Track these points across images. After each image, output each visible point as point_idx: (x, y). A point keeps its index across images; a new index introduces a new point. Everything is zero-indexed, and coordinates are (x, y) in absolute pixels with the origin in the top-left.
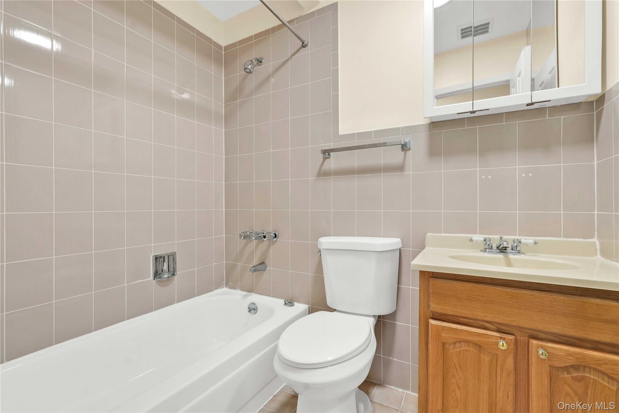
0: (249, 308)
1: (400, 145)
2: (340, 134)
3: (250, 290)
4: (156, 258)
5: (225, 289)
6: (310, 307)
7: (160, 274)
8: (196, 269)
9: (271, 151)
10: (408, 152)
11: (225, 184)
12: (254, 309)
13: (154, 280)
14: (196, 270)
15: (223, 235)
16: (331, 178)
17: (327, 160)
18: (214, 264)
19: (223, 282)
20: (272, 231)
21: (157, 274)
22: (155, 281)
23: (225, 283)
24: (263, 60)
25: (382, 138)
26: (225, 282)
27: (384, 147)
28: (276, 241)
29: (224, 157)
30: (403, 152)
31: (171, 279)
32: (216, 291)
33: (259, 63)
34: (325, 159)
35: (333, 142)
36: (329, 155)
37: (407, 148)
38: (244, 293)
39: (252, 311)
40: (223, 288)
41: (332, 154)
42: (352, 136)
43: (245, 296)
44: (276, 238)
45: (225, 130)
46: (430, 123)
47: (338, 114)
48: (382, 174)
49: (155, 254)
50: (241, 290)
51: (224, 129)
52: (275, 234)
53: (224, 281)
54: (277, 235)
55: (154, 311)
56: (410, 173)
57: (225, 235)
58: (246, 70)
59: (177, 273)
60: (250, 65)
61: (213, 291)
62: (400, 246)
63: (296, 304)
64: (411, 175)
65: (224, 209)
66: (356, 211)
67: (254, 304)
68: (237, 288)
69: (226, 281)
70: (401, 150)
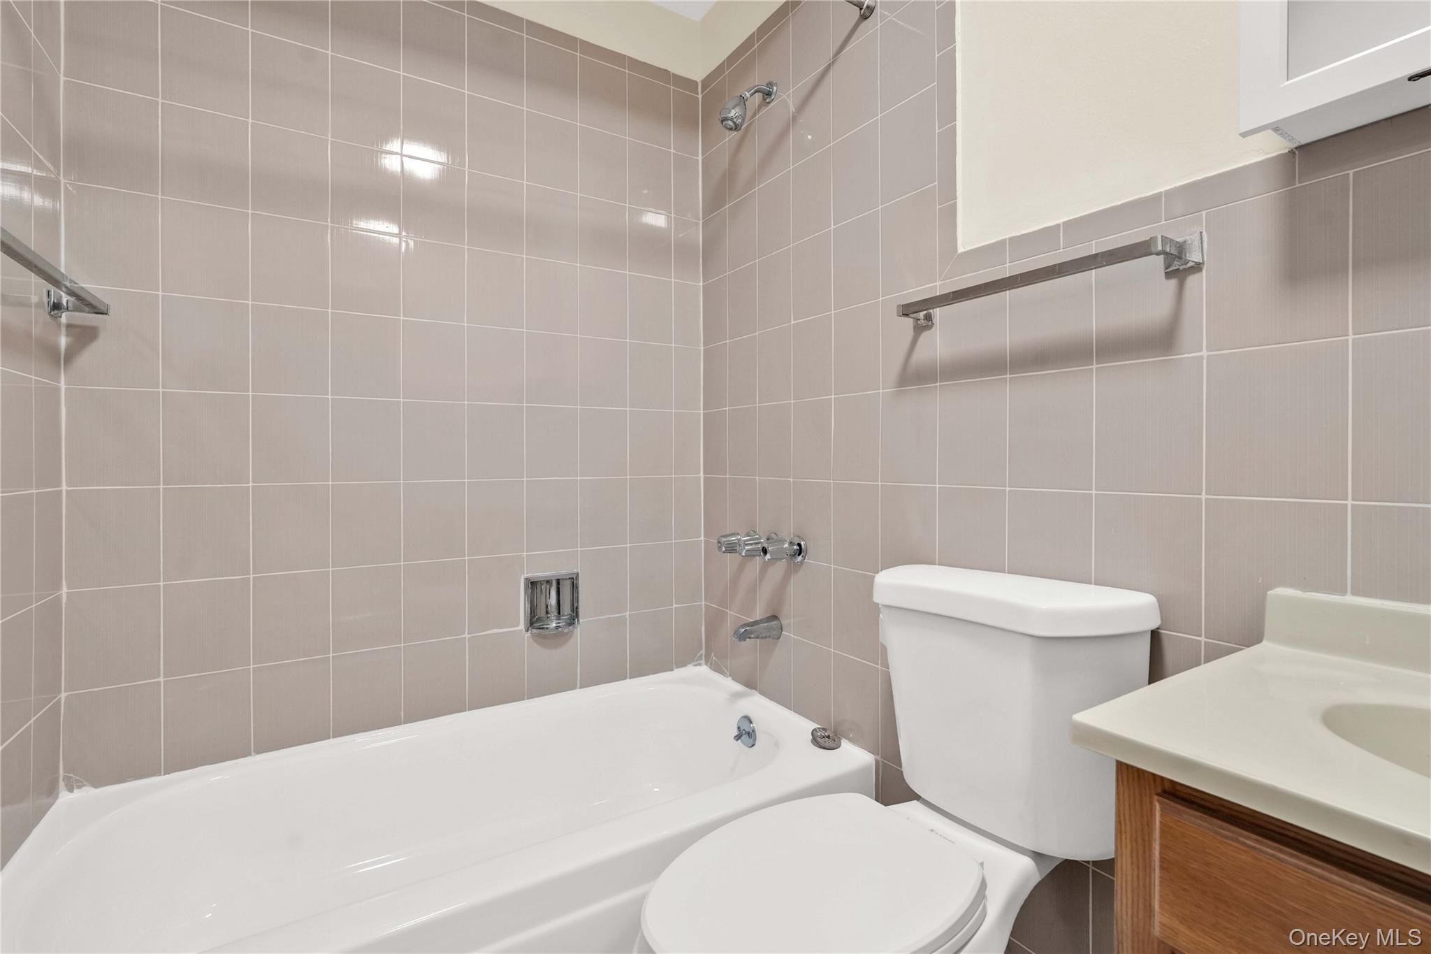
0: (739, 728)
1: (1162, 257)
2: (961, 250)
3: (751, 684)
4: (533, 585)
5: (704, 670)
6: (881, 764)
7: (539, 620)
8: (627, 614)
9: (793, 322)
10: (1192, 280)
11: (704, 413)
12: (749, 734)
13: (527, 631)
14: (628, 617)
15: (701, 537)
16: (936, 387)
17: (925, 336)
18: (675, 606)
19: (700, 651)
20: (794, 537)
21: (534, 621)
22: (529, 634)
23: (704, 654)
24: (775, 88)
25: (1093, 242)
26: (703, 651)
27: (1097, 270)
28: (802, 562)
29: (702, 348)
30: (1173, 283)
31: (568, 633)
32: (679, 673)
33: (766, 97)
34: (919, 329)
35: (940, 277)
36: (928, 318)
37: (1186, 264)
38: (738, 687)
39: (745, 737)
40: (700, 665)
41: (937, 313)
42: (995, 250)
43: (736, 696)
44: (801, 556)
45: (704, 281)
46: (1292, 152)
47: (955, 191)
48: (1094, 367)
49: (529, 575)
50: (733, 679)
51: (702, 282)
52: (799, 545)
53: (702, 649)
54: (803, 546)
55: (528, 699)
56: (1202, 357)
57: (705, 537)
58: (724, 123)
59: (581, 621)
60: (733, 109)
61: (672, 670)
62: (1154, 623)
63: (845, 744)
64: (1205, 361)
65: (702, 474)
66: (1008, 489)
67: (751, 722)
68: (726, 671)
69: (706, 649)
70: (1164, 278)
